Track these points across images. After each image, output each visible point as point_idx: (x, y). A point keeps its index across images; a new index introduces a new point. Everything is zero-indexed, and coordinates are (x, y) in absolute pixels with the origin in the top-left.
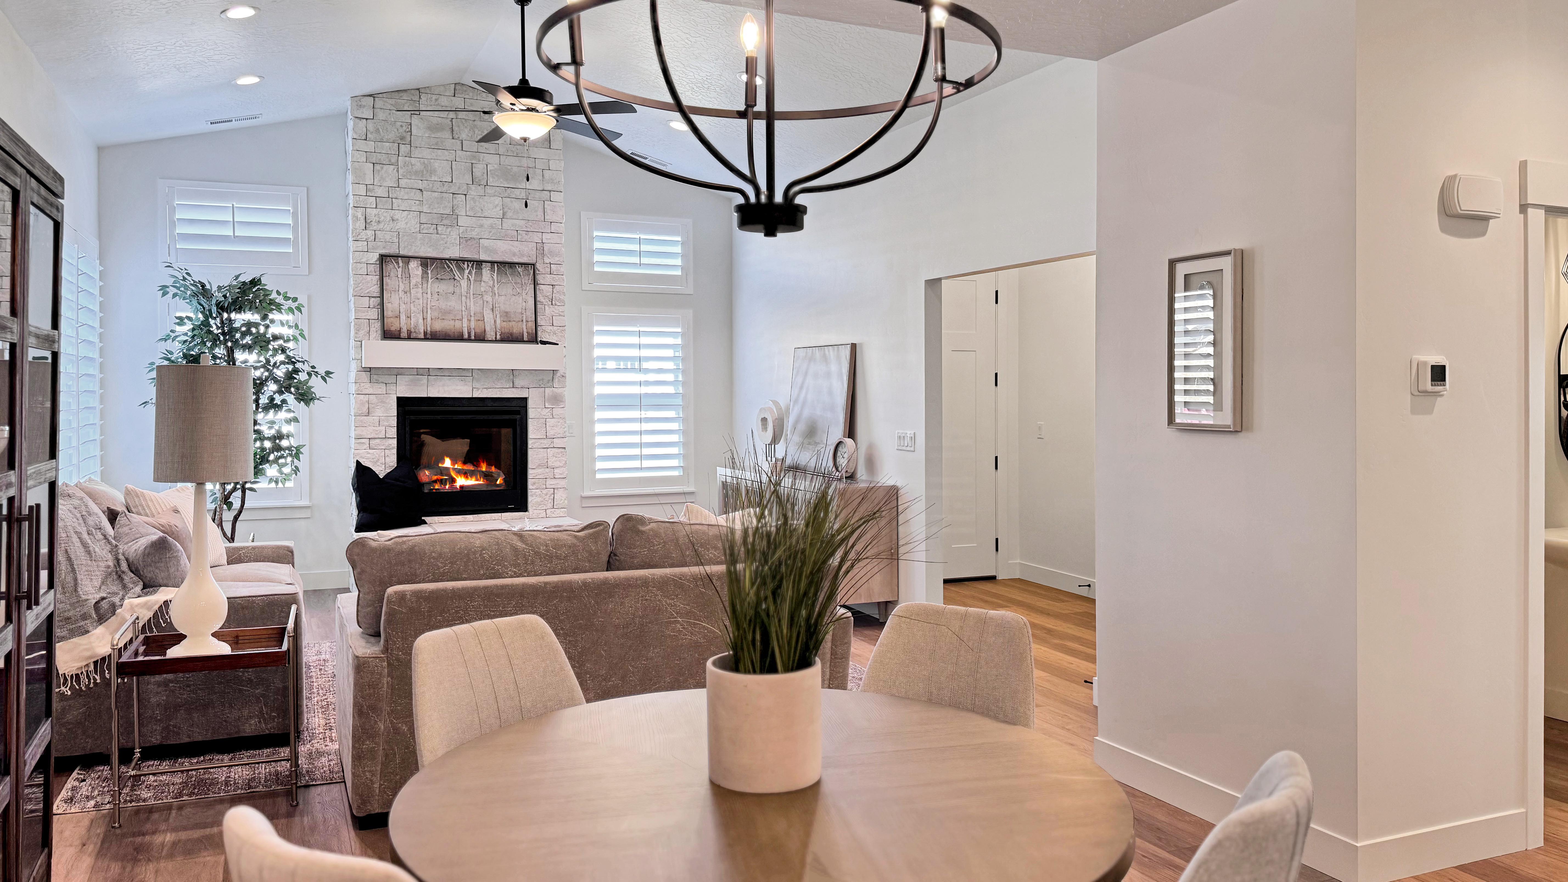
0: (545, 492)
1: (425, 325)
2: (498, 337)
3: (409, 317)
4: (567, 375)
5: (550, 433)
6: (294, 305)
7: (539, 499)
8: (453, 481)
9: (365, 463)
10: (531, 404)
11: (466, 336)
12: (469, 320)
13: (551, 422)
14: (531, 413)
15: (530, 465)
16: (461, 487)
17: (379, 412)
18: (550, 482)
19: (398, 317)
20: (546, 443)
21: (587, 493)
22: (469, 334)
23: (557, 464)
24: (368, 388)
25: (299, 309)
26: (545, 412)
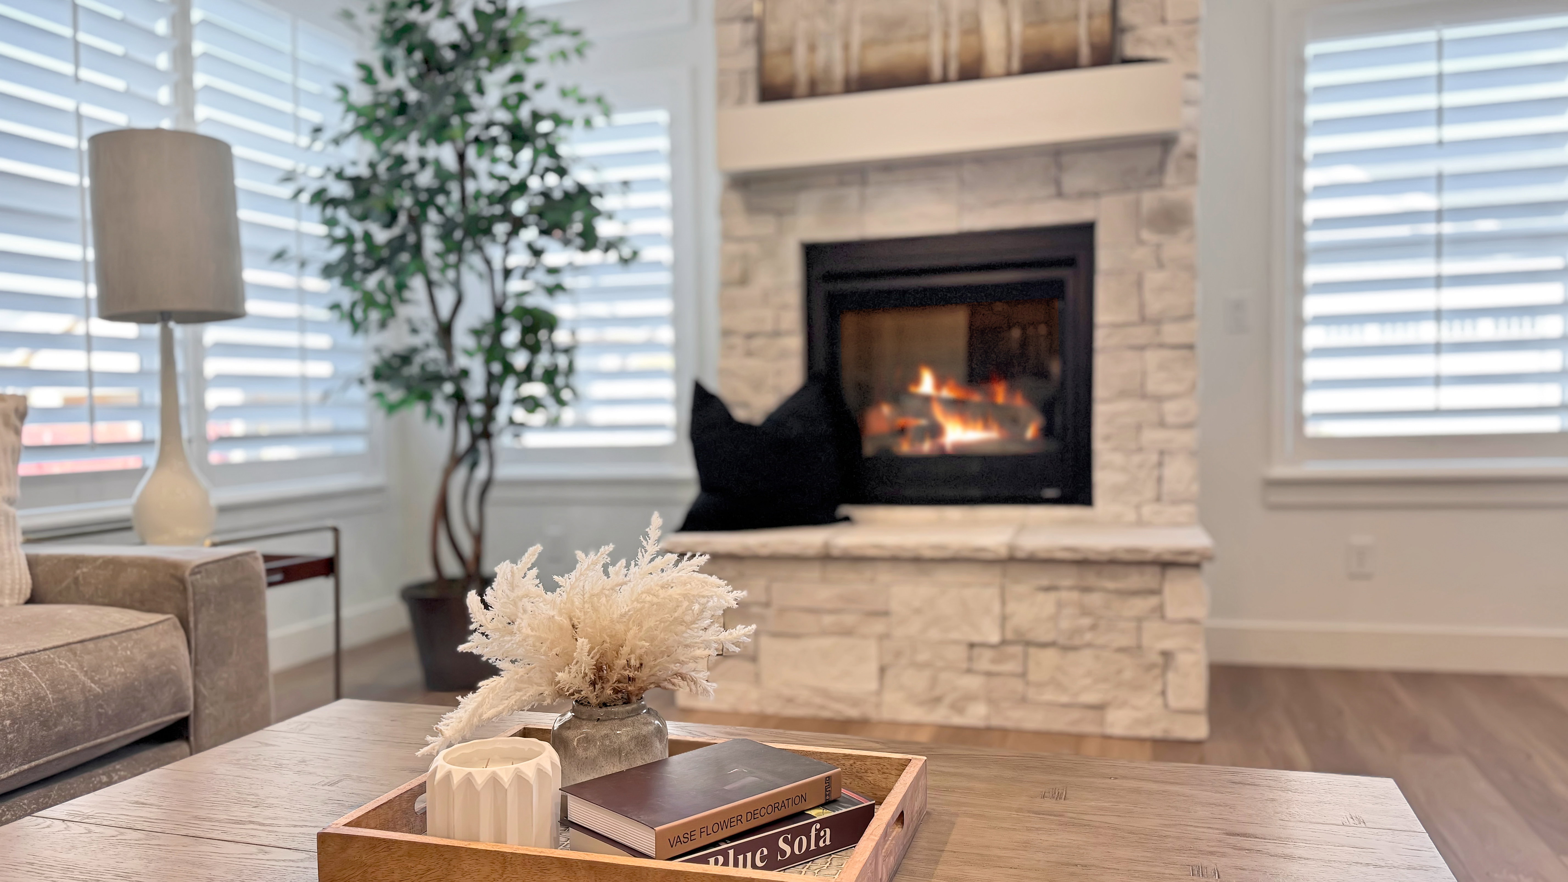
0: (1136, 459)
1: (847, 61)
2: (1016, 65)
3: (812, 48)
4: (1202, 154)
5: (1154, 306)
6: (565, 42)
7: (1119, 478)
8: (936, 431)
9: (713, 385)
10: (1102, 237)
11: (937, 71)
12: (946, 36)
13: (1154, 278)
14: (1104, 259)
15: (1100, 390)
16: (958, 446)
17: (763, 279)
18: (1151, 436)
19: (789, 51)
20: (1142, 334)
21: (1281, 471)
22: (945, 66)
23: (1169, 388)
24: (743, 225)
25: (579, 51)
26: (1141, 254)
